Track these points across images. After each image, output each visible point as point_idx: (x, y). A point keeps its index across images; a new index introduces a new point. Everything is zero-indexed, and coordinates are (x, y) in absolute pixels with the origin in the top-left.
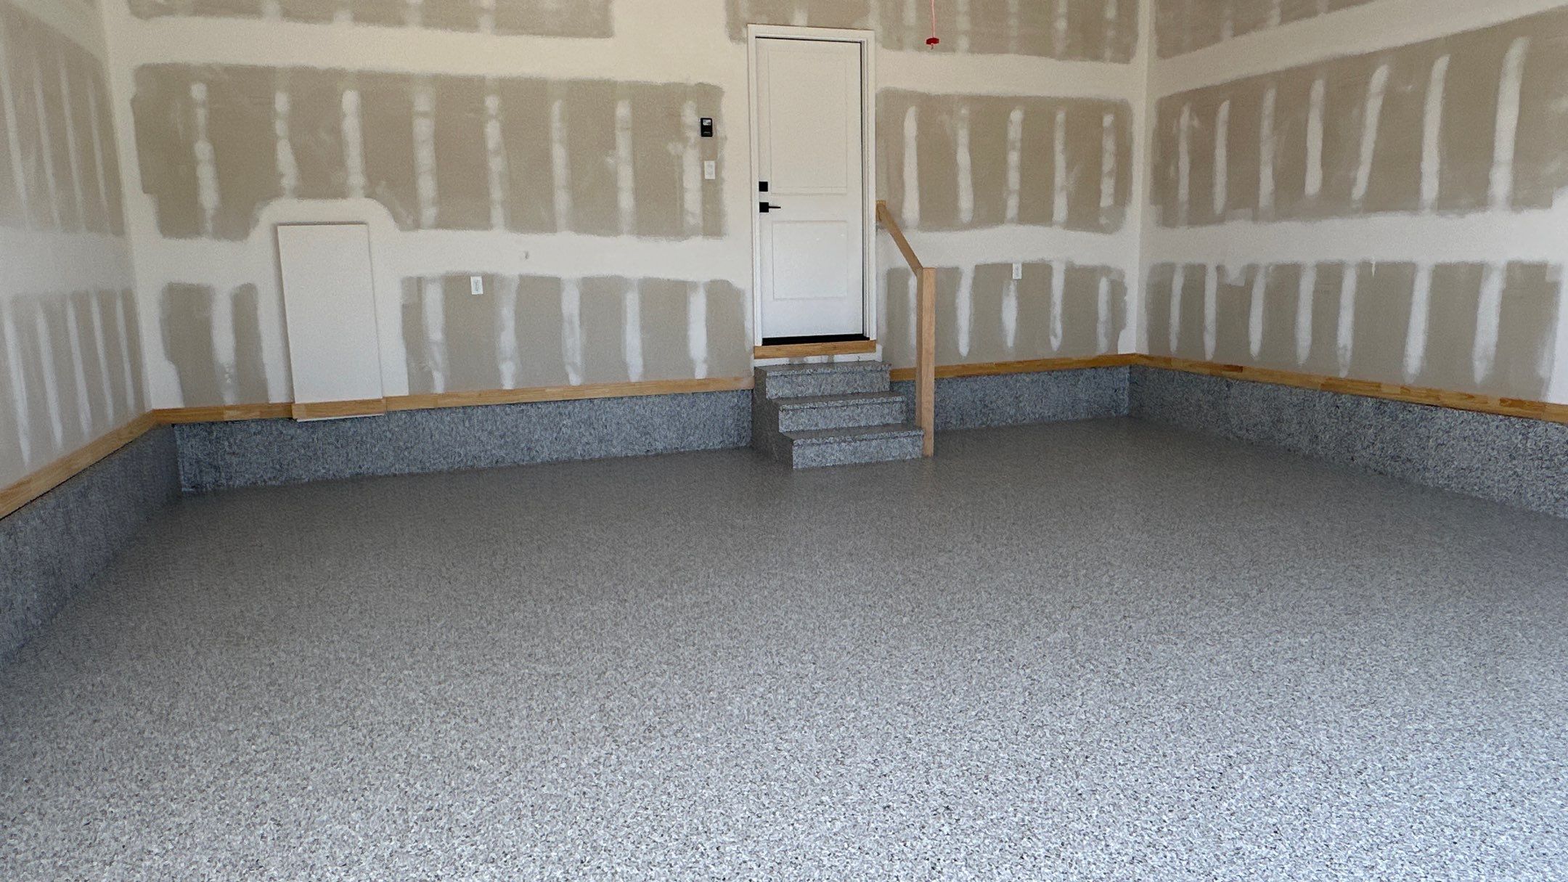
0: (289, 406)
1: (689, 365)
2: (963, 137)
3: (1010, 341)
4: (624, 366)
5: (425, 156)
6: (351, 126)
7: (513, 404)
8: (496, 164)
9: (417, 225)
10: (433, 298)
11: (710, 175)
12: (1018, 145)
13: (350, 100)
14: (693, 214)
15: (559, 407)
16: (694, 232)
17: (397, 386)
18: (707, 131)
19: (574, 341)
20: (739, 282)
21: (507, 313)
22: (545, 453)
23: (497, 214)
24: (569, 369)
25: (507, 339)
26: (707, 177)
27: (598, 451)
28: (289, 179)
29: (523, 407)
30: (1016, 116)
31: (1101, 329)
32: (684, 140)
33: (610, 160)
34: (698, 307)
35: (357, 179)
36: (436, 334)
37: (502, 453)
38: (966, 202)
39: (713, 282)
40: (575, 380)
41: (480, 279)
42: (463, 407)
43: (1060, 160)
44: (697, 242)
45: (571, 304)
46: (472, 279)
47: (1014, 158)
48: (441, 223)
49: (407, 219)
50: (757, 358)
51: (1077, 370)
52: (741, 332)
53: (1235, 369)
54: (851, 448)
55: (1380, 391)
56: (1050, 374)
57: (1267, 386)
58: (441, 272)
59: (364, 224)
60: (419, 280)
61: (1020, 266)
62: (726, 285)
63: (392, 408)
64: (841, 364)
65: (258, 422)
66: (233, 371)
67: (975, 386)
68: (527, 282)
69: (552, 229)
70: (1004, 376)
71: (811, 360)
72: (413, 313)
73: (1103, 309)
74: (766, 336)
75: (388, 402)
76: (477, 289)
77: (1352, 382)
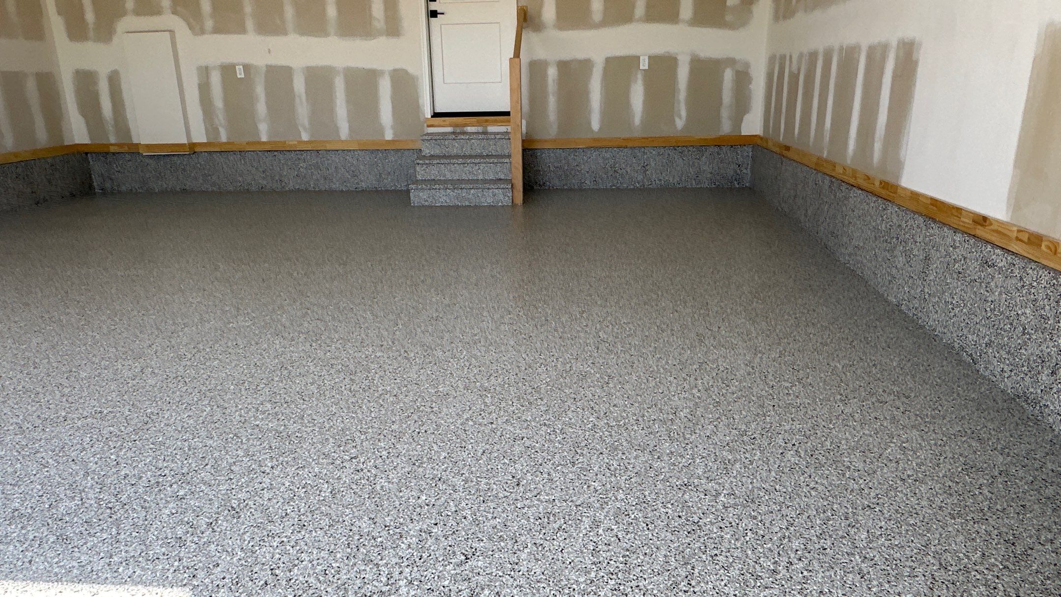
0: (139, 145)
1: (381, 130)
3: (637, 120)
4: (337, 130)
7: (269, 151)
9: (202, 32)
10: (216, 79)
14: (378, 20)
15: (297, 154)
16: (380, 33)
17: (199, 136)
19: (303, 112)
20: (411, 70)
21: (260, 90)
22: (291, 185)
23: (250, 24)
24: (301, 129)
25: (261, 108)
27: (324, 186)
28: (131, 4)
29: (276, 153)
31: (725, 113)
34: (385, 88)
35: (166, 2)
36: (218, 102)
37: (265, 182)
38: (597, 4)
39: (395, 70)
40: (305, 137)
41: (241, 67)
42: (240, 152)
44: (383, 40)
45: (299, 85)
46: (237, 67)
48: (217, 30)
49: (197, 27)
50: (429, 126)
51: (702, 146)
52: (417, 107)
53: (788, 148)
54: (455, 194)
55: (834, 170)
56: (675, 149)
57: (795, 164)
58: (219, 63)
59: (171, 32)
60: (207, 68)
61: (647, 58)
62: (406, 72)
63: (196, 150)
64: (492, 133)
65: (129, 153)
66: (113, 123)
67: (608, 155)
68: (271, 70)
69: (285, 33)
70: (633, 148)
71: (469, 129)
72: (204, 88)
73: (727, 96)
74: (438, 110)
75: (192, 146)
76: (240, 74)
77: (826, 161)
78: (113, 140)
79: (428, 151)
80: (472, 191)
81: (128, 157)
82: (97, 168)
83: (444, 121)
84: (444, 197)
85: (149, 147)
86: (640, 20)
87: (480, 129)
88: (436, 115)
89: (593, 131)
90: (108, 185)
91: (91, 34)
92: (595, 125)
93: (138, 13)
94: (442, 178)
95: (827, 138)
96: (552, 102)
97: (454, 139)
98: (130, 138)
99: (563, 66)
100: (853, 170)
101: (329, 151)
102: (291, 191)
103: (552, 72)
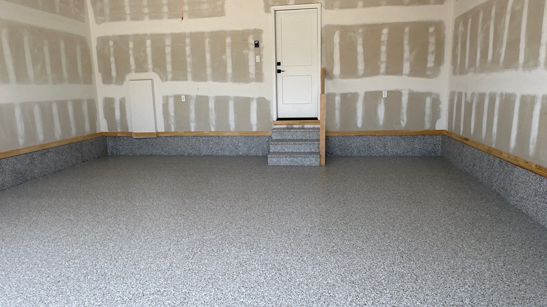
0: (131, 133)
1: (251, 127)
2: (360, 41)
3: (381, 122)
4: (229, 125)
5: (169, 59)
6: (149, 50)
7: (195, 136)
8: (189, 60)
9: (166, 80)
10: (171, 102)
11: (258, 61)
12: (386, 43)
13: (148, 43)
14: (252, 75)
15: (208, 138)
16: (252, 80)
17: (161, 129)
18: (257, 45)
19: (213, 117)
20: (267, 98)
21: (192, 107)
22: (205, 152)
23: (189, 76)
24: (211, 126)
25: (192, 116)
27: (221, 153)
28: (133, 67)
29: (198, 137)
30: (385, 31)
31: (427, 119)
32: (249, 49)
33: (224, 57)
34: (254, 106)
35: (150, 66)
37: (191, 151)
38: (361, 67)
39: (259, 98)
40: (213, 130)
41: (184, 96)
42: (180, 136)
43: (407, 48)
44: (253, 84)
45: (212, 105)
46: (182, 96)
47: (383, 48)
48: (173, 79)
49: (164, 78)
50: (274, 125)
51: (415, 135)
52: (269, 115)
53: (467, 140)
54: (290, 160)
55: (502, 155)
56: (401, 137)
57: (473, 149)
58: (173, 94)
59: (152, 80)
60: (167, 96)
61: (386, 92)
62: (264, 99)
63: (160, 135)
64: (307, 129)
65: (126, 137)
66: (120, 122)
67: (365, 139)
68: (198, 97)
69: (206, 80)
70: (379, 136)
71: (295, 126)
72: (165, 106)
73: (428, 111)
74: (279, 117)
75: (158, 133)
76: (183, 100)
77: (495, 150)
78: (119, 130)
79: (275, 137)
80: (299, 158)
81: (125, 138)
82: (110, 143)
83: (283, 122)
84: (284, 161)
85: (137, 134)
86: (383, 74)
87: (301, 126)
88: (279, 119)
89: (358, 127)
90: (115, 152)
91: (114, 81)
92: (359, 125)
93: (136, 71)
94: (283, 151)
95: (494, 137)
96: (337, 112)
97: (289, 132)
98: (128, 129)
99: (344, 96)
100: (515, 157)
101: (224, 136)
102: (204, 156)
103: (338, 99)
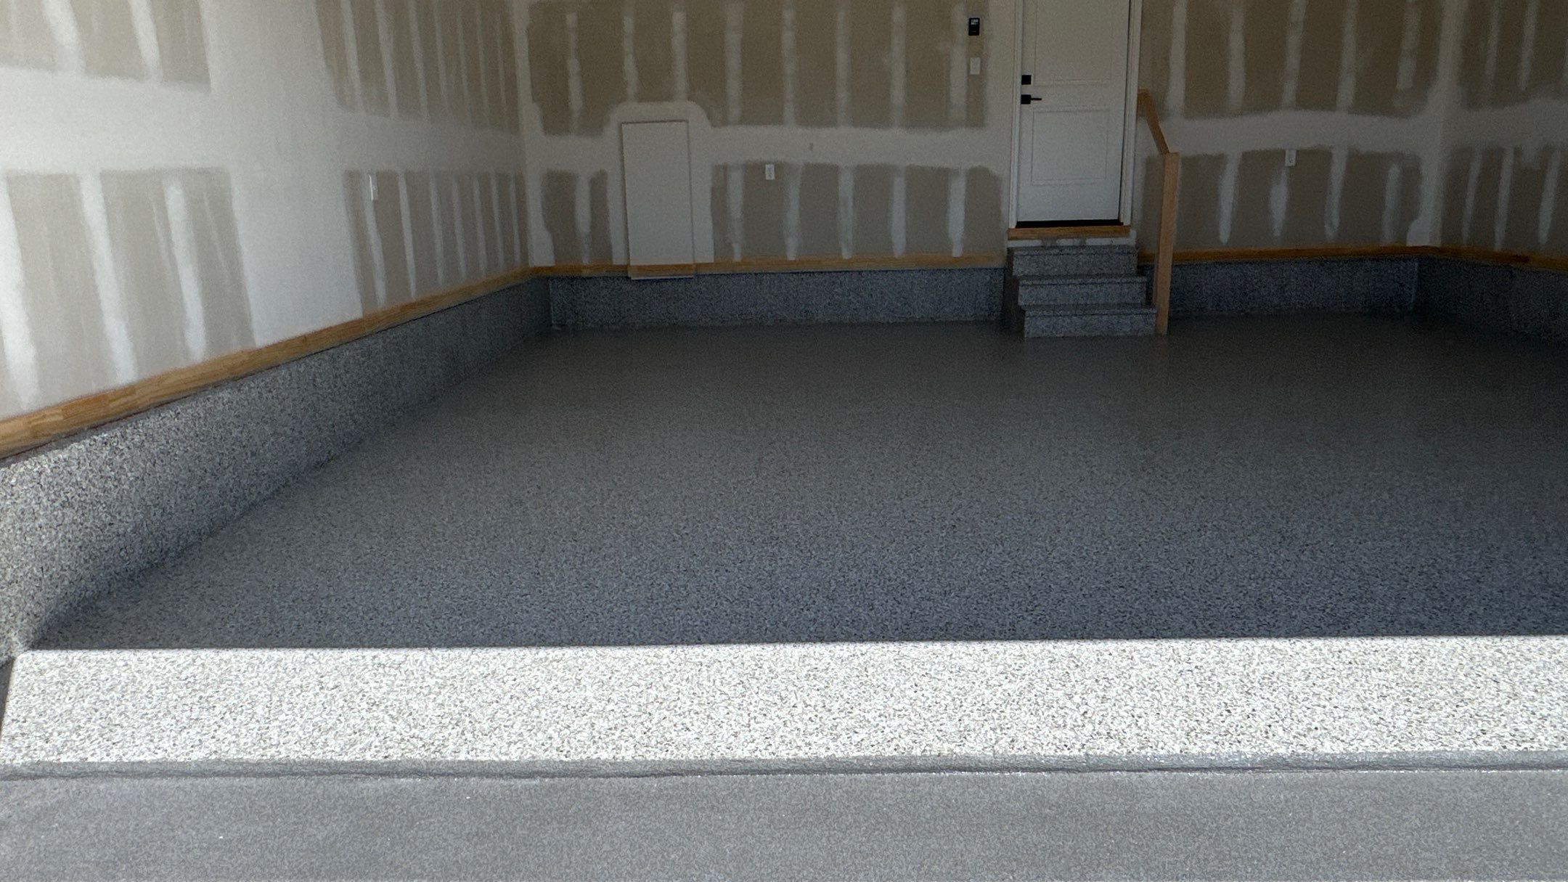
0: (625, 268)
1: (948, 245)
2: (1238, 21)
3: (1278, 229)
4: (889, 242)
5: (734, 62)
6: (678, 42)
7: (796, 273)
8: (790, 68)
9: (725, 122)
10: (736, 181)
11: (975, 70)
12: (1300, 28)
13: (678, 19)
14: (958, 108)
15: (832, 276)
16: (958, 124)
17: (706, 255)
18: (974, 30)
19: (847, 220)
20: (994, 169)
21: (794, 193)
22: (820, 317)
23: (789, 111)
24: (842, 245)
25: (793, 217)
26: (972, 73)
27: (863, 317)
28: (632, 89)
29: (803, 276)
31: (1387, 219)
32: (953, 39)
33: (885, 60)
34: (958, 190)
35: (681, 84)
36: (736, 212)
37: (785, 314)
38: (1236, 85)
39: (973, 169)
40: (846, 255)
41: (772, 166)
42: (756, 274)
43: (1350, 42)
44: (961, 132)
45: (846, 185)
46: (767, 166)
47: (1294, 40)
48: (746, 120)
49: (718, 116)
50: (1009, 239)
51: (1358, 259)
52: (999, 215)
53: (1521, 259)
54: (1082, 322)
56: (1322, 265)
58: (742, 161)
59: (685, 121)
60: (725, 167)
61: (1294, 153)
62: (985, 170)
63: (701, 272)
64: (1094, 247)
65: (605, 279)
66: (588, 238)
67: (1236, 273)
68: (811, 169)
69: (832, 123)
70: (1270, 263)
71: (1063, 242)
72: (719, 193)
73: (1391, 199)
74: (1024, 219)
75: (697, 266)
76: (770, 176)
78: (585, 261)
79: (1021, 269)
80: (1105, 318)
81: (603, 283)
82: (558, 297)
83: (1032, 232)
85: (640, 268)
86: (1289, 107)
87: (1077, 242)
88: (1020, 225)
89: (1218, 242)
90: (570, 320)
91: (575, 125)
92: (1224, 236)
93: (641, 99)
98: (612, 258)
99: (1191, 164)
101: (876, 271)
102: (819, 325)
